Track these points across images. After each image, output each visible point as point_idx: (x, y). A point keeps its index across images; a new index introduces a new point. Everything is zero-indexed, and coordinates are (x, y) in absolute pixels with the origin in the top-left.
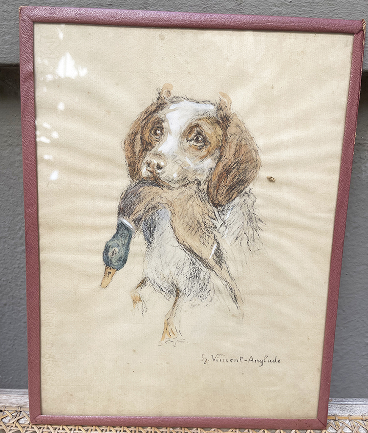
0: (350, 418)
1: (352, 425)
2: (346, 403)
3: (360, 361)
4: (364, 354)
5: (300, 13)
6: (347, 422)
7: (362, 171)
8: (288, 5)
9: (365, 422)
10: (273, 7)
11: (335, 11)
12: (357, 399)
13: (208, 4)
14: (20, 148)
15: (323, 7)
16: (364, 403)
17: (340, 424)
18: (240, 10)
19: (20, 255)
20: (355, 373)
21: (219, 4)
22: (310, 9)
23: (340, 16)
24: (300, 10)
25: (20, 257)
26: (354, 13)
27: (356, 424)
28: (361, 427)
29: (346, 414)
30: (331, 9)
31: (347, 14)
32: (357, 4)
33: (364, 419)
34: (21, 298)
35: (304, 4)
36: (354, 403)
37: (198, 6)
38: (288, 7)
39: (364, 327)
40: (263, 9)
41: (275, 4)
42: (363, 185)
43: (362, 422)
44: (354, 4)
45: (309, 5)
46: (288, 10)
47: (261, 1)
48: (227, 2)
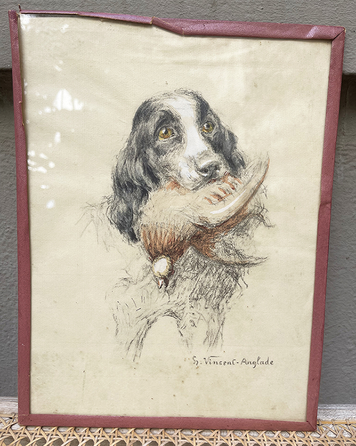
0: (334, 423)
1: (336, 429)
2: (330, 408)
3: (342, 368)
4: (347, 360)
5: (271, 19)
6: (331, 426)
7: (337, 174)
8: (260, 12)
9: (349, 426)
10: (245, 14)
11: (305, 17)
12: (341, 405)
13: (184, 11)
14: (4, 154)
15: (293, 13)
16: (348, 408)
17: (324, 428)
18: (214, 17)
19: (3, 261)
21: (195, 11)
22: (280, 15)
23: (310, 22)
24: (271, 16)
25: (3, 263)
26: (323, 19)
27: (340, 428)
28: (345, 431)
29: (330, 418)
30: (301, 16)
31: (317, 20)
32: (325, 10)
33: (348, 423)
34: (2, 306)
35: (275, 11)
36: (338, 408)
37: (175, 13)
38: (260, 13)
39: (346, 332)
40: (236, 15)
41: (248, 11)
42: (338, 188)
43: (346, 426)
44: (323, 10)
45: (279, 11)
46: (261, 17)
47: (235, 9)
48: (202, 10)
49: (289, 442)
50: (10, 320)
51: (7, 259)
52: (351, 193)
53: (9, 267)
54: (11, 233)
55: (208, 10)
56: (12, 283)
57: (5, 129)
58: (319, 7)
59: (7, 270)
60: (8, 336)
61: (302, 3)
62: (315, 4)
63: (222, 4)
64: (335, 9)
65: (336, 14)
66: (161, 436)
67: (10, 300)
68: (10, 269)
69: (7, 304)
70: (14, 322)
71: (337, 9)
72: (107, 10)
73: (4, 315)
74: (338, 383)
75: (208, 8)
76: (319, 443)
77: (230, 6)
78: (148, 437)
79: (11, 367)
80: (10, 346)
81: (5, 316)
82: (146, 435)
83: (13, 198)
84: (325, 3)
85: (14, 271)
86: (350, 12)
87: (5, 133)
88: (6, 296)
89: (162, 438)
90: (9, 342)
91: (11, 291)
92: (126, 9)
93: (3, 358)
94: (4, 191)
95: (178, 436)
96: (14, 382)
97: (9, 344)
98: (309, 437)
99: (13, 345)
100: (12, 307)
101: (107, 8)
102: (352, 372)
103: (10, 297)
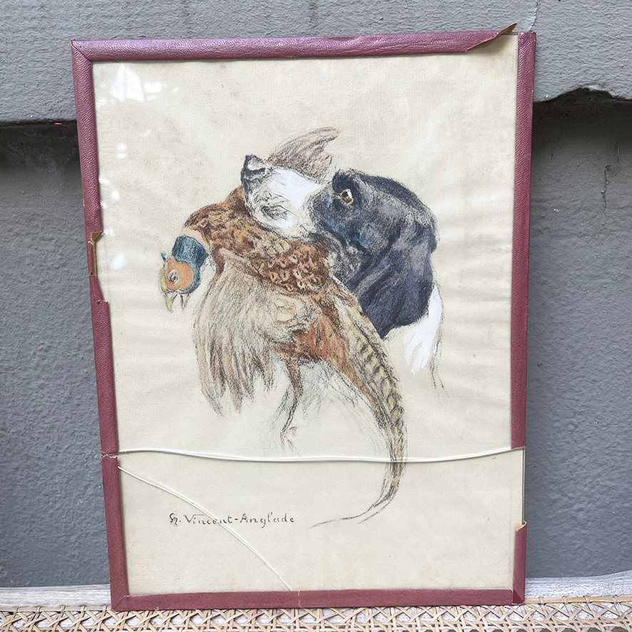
5: (396, 33)
8: (379, 24)
9: (543, 606)
10: (359, 29)
11: (444, 27)
13: (272, 29)
14: (31, 239)
15: (426, 23)
18: (316, 35)
19: (36, 392)
20: (541, 549)
21: (287, 28)
22: (409, 27)
24: (395, 29)
25: (36, 396)
26: (469, 28)
30: (437, 25)
32: (472, 14)
33: (543, 602)
34: (39, 458)
35: (400, 21)
37: (259, 32)
38: (379, 26)
39: (545, 475)
40: (346, 30)
41: (361, 23)
44: (468, 15)
45: (406, 21)
46: (380, 31)
47: (343, 21)
48: (298, 26)
49: (452, 627)
50: (52, 478)
51: (43, 389)
52: (537, 269)
53: (47, 401)
54: (46, 351)
55: (306, 25)
56: (52, 424)
57: (30, 203)
58: (463, 10)
59: (44, 405)
60: (49, 502)
61: (438, 7)
62: (457, 7)
63: (325, 15)
64: (486, 12)
65: (488, 18)
66: (272, 625)
67: (50, 449)
68: (48, 404)
69: (45, 455)
70: (57, 481)
71: (489, 11)
72: (164, 33)
73: (43, 471)
74: (541, 551)
75: (306, 23)
76: (496, 628)
77: (336, 17)
78: (253, 627)
79: (56, 547)
80: (54, 517)
81: (44, 473)
82: (250, 625)
83: (47, 300)
84: (471, 4)
85: (53, 406)
86: (508, 13)
87: (31, 208)
88: (43, 444)
89: (272, 627)
90: (51, 511)
91: (51, 436)
92: (190, 30)
93: (44, 535)
94: (34, 290)
95: (295, 625)
96: (62, 570)
97: (52, 514)
98: (481, 620)
99: (58, 515)
100: (53, 459)
101: (164, 30)
102: (561, 534)
103: (50, 445)
